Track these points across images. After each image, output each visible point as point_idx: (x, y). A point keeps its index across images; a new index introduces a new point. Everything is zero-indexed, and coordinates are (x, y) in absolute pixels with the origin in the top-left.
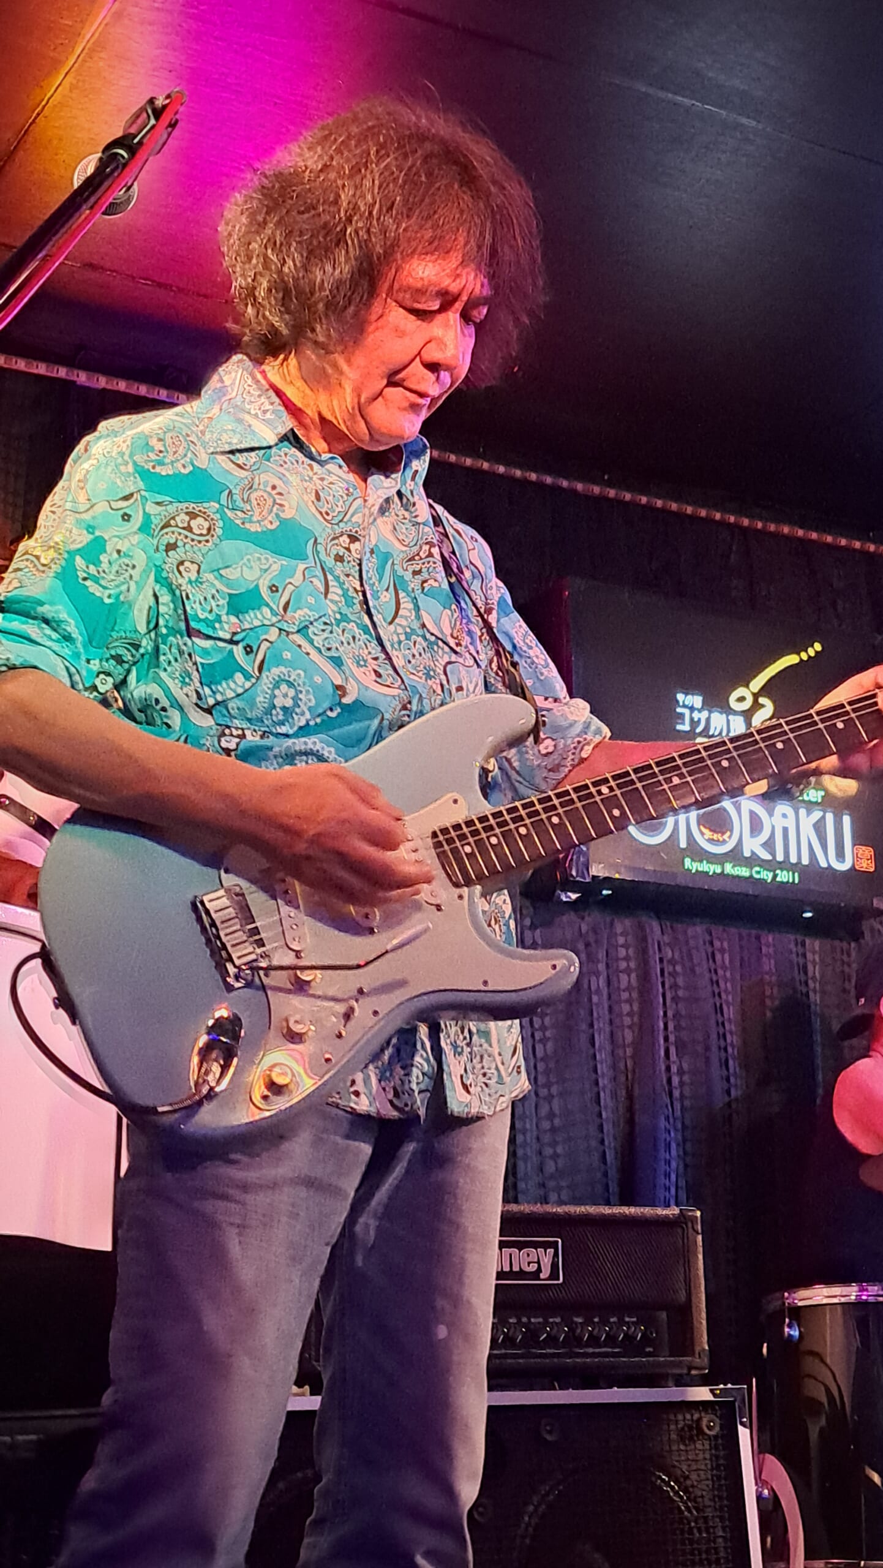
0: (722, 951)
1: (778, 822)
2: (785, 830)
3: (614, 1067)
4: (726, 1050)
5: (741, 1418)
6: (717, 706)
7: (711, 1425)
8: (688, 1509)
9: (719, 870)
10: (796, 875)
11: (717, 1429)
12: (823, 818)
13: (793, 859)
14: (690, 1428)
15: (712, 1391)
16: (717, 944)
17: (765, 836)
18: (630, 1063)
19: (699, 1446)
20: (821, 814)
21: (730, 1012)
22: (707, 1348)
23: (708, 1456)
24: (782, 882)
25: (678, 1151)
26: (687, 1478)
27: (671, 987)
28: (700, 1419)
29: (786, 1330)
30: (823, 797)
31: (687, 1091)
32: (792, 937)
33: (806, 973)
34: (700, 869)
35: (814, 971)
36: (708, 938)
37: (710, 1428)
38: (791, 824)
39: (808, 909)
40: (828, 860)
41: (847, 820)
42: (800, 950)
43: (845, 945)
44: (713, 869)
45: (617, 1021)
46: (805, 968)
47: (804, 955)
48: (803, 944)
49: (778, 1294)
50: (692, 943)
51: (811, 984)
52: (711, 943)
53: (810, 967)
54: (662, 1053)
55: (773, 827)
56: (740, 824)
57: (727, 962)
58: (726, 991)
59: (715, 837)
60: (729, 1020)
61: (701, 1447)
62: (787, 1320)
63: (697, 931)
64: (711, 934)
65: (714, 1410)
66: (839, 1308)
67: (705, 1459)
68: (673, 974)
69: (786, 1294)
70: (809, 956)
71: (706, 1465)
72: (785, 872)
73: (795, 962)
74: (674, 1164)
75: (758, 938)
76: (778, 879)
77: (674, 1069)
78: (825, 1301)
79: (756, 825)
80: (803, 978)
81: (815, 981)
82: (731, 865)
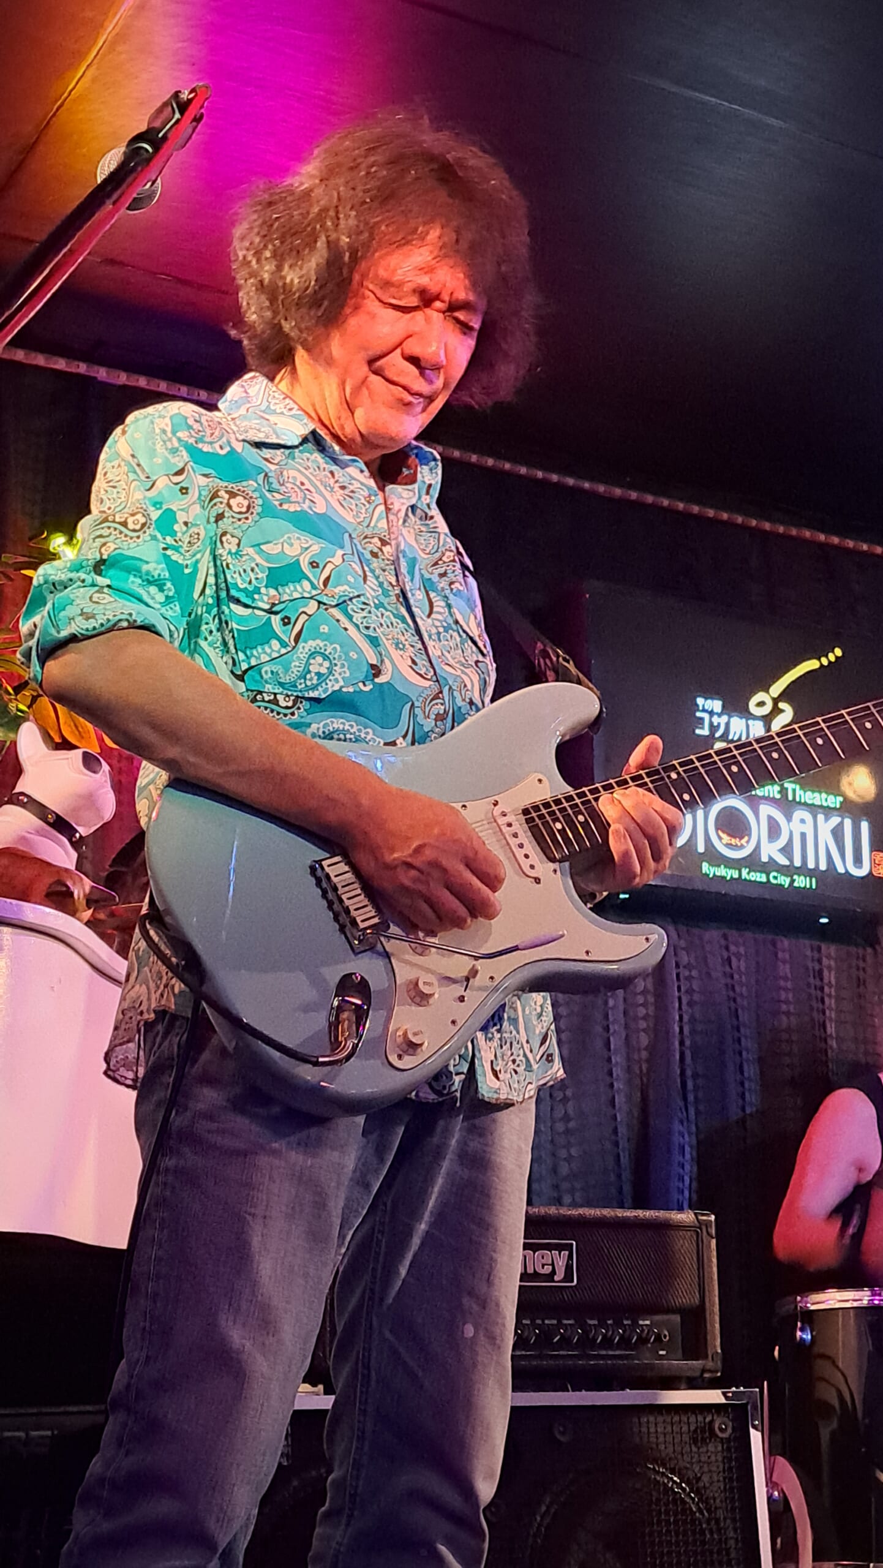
0: (738, 956)
1: (796, 827)
2: (803, 836)
3: (629, 1070)
4: (740, 1054)
5: (753, 1420)
6: (735, 710)
7: (723, 1426)
8: (700, 1511)
9: (736, 875)
10: (814, 880)
11: (730, 1430)
12: (841, 824)
13: (811, 865)
14: (703, 1431)
15: (724, 1394)
16: (733, 948)
17: (782, 841)
18: (644, 1067)
19: (711, 1447)
20: (839, 819)
21: (745, 1018)
22: (719, 1351)
23: (720, 1459)
24: (800, 887)
25: (691, 1154)
26: (698, 1479)
27: (687, 992)
28: (712, 1422)
29: (799, 1333)
30: (841, 803)
31: (700, 1094)
32: (807, 942)
33: (822, 979)
34: (718, 874)
35: (830, 977)
36: (723, 942)
37: (721, 1430)
38: (809, 830)
39: (824, 914)
40: (846, 866)
41: (865, 826)
42: (816, 955)
43: (861, 951)
44: (731, 873)
45: (633, 1025)
46: (820, 972)
47: (820, 961)
48: (819, 950)
49: (791, 1299)
50: (708, 948)
51: (826, 989)
52: (727, 948)
53: (826, 973)
54: (678, 1057)
55: (791, 833)
56: (758, 829)
57: (743, 969)
58: (741, 995)
59: (733, 841)
60: (745, 1024)
61: (713, 1449)
62: (799, 1324)
63: (713, 935)
64: (727, 939)
65: (726, 1412)
66: (852, 1312)
67: (717, 1461)
68: (689, 978)
69: (799, 1298)
70: (825, 961)
71: (718, 1467)
72: (802, 878)
73: (811, 968)
74: (687, 1167)
75: (774, 944)
76: (796, 884)
77: (689, 1073)
78: (838, 1305)
79: (774, 830)
80: (818, 983)
81: (830, 986)
82: (747, 870)
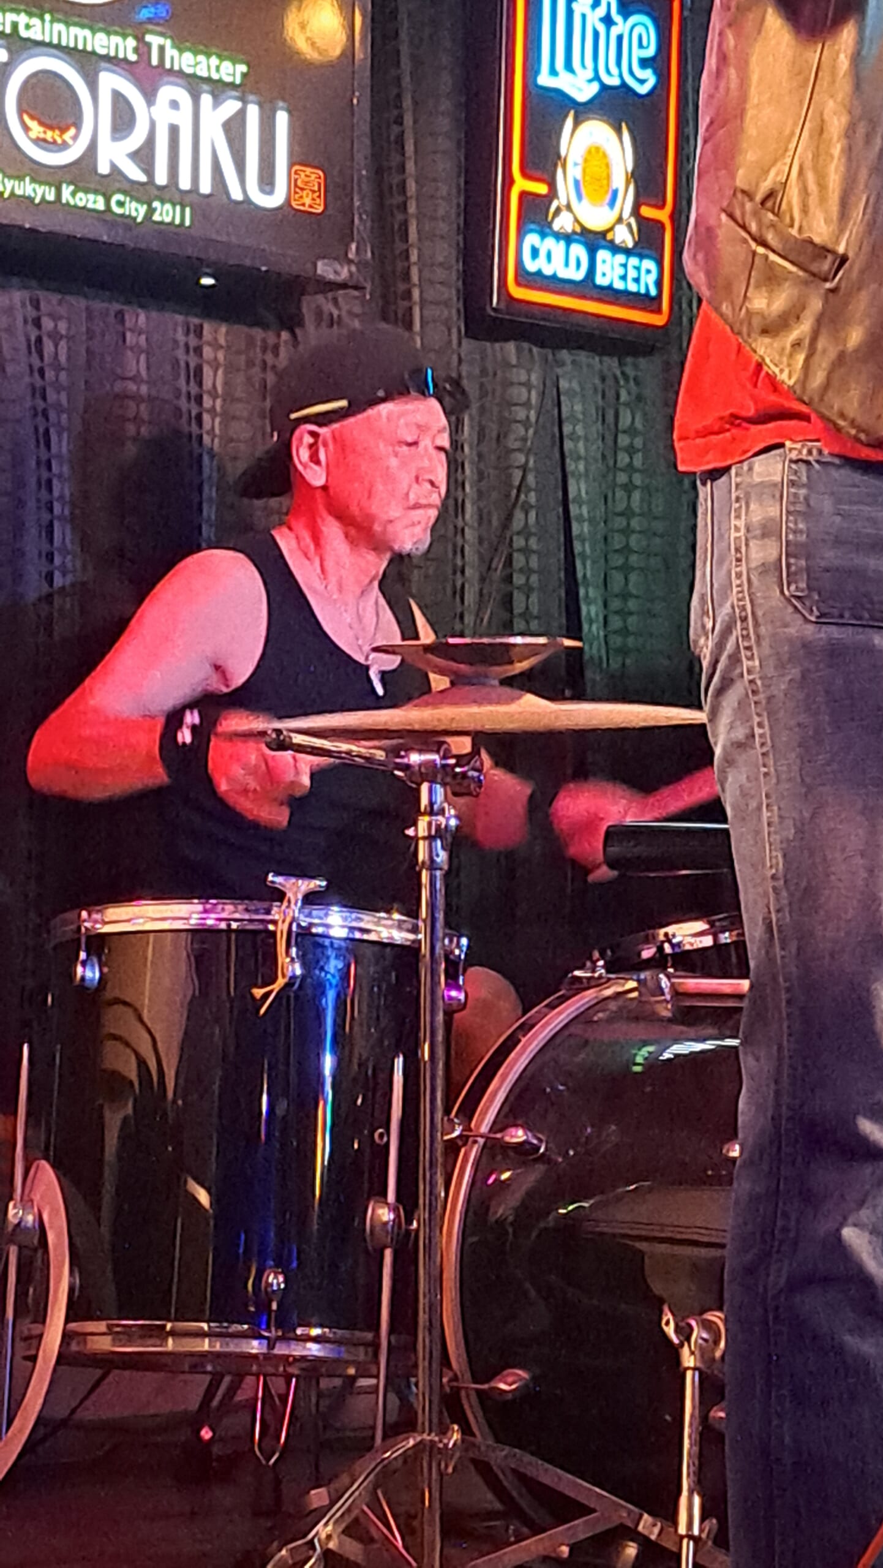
0: (55, 338)
1: (162, 115)
2: (174, 131)
4: (50, 507)
9: (51, 197)
10: (188, 210)
12: (241, 113)
13: (184, 183)
16: (47, 324)
17: (137, 139)
20: (238, 105)
21: (62, 445)
24: (161, 223)
29: (80, 970)
30: (243, 76)
32: (180, 318)
33: (200, 384)
34: (19, 192)
35: (214, 380)
36: (31, 312)
38: (183, 119)
39: (208, 270)
40: (246, 188)
42: (193, 342)
43: (271, 340)
44: (41, 192)
46: (199, 371)
47: (198, 351)
48: (199, 332)
51: (207, 402)
52: (37, 323)
53: (207, 371)
55: (153, 125)
56: (94, 115)
57: (63, 358)
58: (57, 406)
59: (49, 135)
60: (59, 456)
62: (83, 955)
63: (13, 300)
64: (37, 307)
66: (171, 937)
69: (84, 914)
70: (207, 352)
72: (168, 206)
73: (183, 363)
75: (120, 316)
76: (156, 217)
79: (122, 118)
80: (194, 390)
81: (215, 396)
82: (72, 188)
